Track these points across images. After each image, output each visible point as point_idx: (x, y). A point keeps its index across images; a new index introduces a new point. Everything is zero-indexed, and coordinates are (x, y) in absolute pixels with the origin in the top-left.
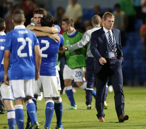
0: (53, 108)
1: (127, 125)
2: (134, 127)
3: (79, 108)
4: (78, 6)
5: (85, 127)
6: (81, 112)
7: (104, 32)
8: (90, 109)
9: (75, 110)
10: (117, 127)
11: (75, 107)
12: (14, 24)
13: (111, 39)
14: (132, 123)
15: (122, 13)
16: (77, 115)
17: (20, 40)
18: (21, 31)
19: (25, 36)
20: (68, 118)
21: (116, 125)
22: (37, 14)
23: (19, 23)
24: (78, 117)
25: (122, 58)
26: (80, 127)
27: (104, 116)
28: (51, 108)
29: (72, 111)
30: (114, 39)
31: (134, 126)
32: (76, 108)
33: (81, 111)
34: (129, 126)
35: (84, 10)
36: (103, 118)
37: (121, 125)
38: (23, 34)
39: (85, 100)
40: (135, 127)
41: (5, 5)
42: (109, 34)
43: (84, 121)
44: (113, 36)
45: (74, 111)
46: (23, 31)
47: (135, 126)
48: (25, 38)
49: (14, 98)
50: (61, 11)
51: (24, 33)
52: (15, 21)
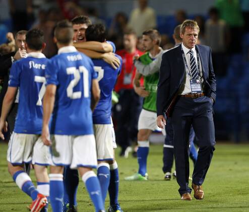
0: (108, 175)
1: (228, 205)
2: (239, 209)
3: (150, 177)
4: (149, 12)
5: (161, 209)
6: (153, 184)
7: (183, 52)
8: (169, 180)
9: (145, 181)
10: (212, 209)
11: (145, 176)
12: (58, 44)
13: (195, 63)
14: (236, 202)
15: (222, 23)
17: (71, 70)
18: (70, 56)
19: (78, 64)
20: (132, 194)
21: (210, 206)
22: (77, 24)
23: (66, 42)
24: (149, 193)
25: (214, 95)
26: (152, 209)
27: (191, 192)
28: (106, 176)
29: (139, 182)
30: (198, 63)
31: (239, 207)
32: (145, 178)
33: (155, 182)
34: (231, 208)
35: (159, 18)
36: (189, 194)
37: (219, 206)
38: (74, 61)
39: (162, 165)
40: (241, 209)
41: (29, 10)
42: (191, 54)
43: (158, 199)
44: (198, 58)
45: (143, 183)
46: (73, 55)
47: (241, 207)
48: (78, 68)
49: (54, 163)
50: (121, 19)
51: (76, 59)
52: (59, 40)
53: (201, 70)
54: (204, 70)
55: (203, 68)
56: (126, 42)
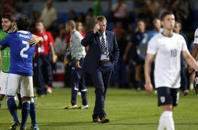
13: (104, 42)
16: (51, 114)
20: (42, 117)
42: (102, 37)
53: (108, 46)
54: (110, 47)
55: (109, 46)
56: (39, 27)
